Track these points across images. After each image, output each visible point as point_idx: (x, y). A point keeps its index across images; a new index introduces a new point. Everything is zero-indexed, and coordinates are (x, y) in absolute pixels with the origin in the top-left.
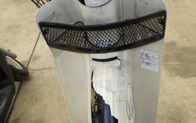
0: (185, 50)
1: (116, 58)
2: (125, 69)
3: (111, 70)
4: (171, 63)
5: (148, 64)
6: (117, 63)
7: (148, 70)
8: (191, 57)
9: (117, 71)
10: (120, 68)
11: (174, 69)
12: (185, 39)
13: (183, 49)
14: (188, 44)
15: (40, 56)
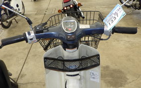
0: (114, 71)
1: (78, 74)
2: (82, 81)
3: (75, 81)
4: (107, 78)
5: (94, 78)
6: (78, 77)
7: (94, 82)
8: (118, 75)
9: (78, 81)
10: (80, 80)
11: (109, 82)
12: (114, 65)
13: (113, 70)
14: (116, 67)
15: (25, 75)
